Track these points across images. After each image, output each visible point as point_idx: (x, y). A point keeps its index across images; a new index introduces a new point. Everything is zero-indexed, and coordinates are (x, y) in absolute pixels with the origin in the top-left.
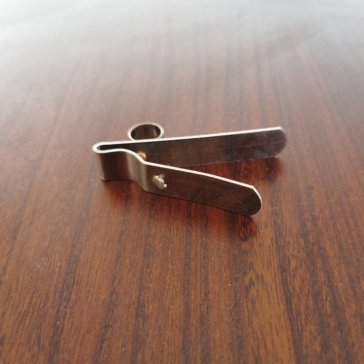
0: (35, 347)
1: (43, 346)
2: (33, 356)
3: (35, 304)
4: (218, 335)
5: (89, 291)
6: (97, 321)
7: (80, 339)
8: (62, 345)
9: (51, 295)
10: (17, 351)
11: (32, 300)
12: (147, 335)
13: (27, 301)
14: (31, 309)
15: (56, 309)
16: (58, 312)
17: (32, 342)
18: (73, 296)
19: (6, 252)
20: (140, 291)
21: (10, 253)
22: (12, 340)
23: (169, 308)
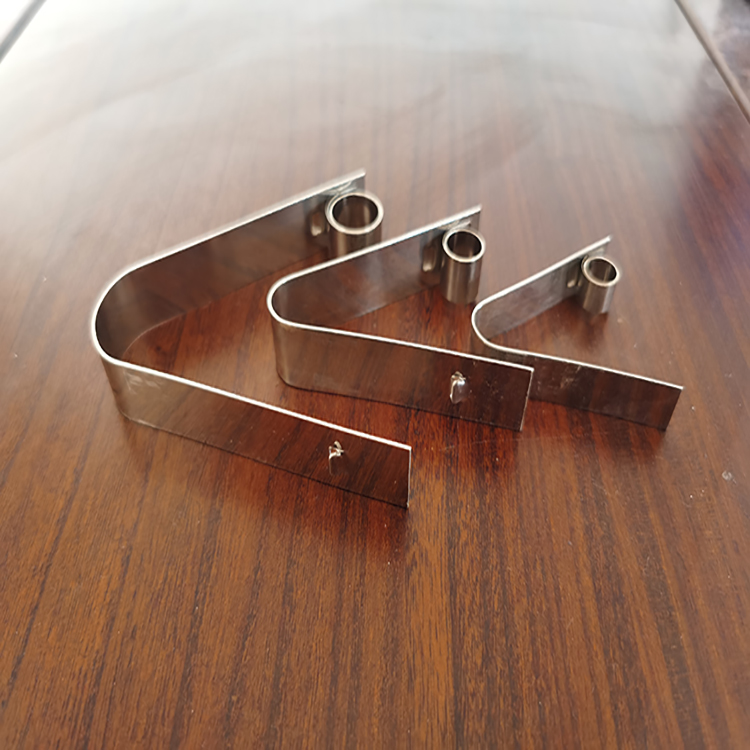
0: (171, 643)
1: (180, 642)
2: (168, 656)
3: (171, 580)
4: (371, 635)
5: (231, 565)
6: (239, 608)
7: (220, 634)
8: (200, 641)
9: (189, 568)
10: (150, 649)
11: (167, 575)
12: (294, 631)
13: (162, 575)
14: (166, 587)
15: (194, 588)
16: (197, 592)
17: (167, 637)
18: (214, 571)
19: (137, 501)
20: (288, 567)
21: (141, 502)
22: (145, 632)
23: (319, 594)
